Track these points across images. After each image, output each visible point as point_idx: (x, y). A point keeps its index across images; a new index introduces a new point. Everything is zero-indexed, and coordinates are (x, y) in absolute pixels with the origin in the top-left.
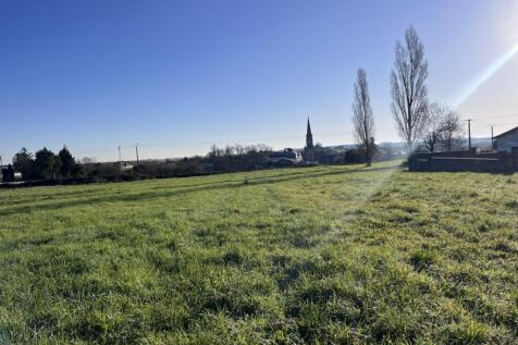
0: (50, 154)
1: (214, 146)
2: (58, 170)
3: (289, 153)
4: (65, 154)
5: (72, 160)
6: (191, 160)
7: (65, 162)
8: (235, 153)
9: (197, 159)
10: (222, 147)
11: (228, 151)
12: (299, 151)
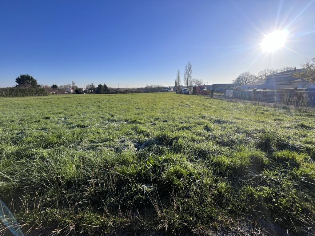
0: (102, 86)
1: (147, 85)
2: (104, 90)
3: (169, 88)
4: (105, 86)
5: (107, 88)
6: (140, 89)
7: (105, 88)
8: (153, 87)
9: (142, 89)
10: (149, 85)
11: (151, 86)
12: (172, 87)
